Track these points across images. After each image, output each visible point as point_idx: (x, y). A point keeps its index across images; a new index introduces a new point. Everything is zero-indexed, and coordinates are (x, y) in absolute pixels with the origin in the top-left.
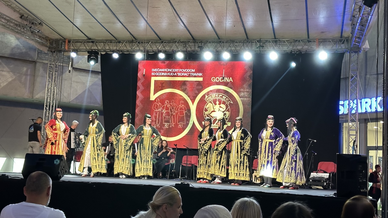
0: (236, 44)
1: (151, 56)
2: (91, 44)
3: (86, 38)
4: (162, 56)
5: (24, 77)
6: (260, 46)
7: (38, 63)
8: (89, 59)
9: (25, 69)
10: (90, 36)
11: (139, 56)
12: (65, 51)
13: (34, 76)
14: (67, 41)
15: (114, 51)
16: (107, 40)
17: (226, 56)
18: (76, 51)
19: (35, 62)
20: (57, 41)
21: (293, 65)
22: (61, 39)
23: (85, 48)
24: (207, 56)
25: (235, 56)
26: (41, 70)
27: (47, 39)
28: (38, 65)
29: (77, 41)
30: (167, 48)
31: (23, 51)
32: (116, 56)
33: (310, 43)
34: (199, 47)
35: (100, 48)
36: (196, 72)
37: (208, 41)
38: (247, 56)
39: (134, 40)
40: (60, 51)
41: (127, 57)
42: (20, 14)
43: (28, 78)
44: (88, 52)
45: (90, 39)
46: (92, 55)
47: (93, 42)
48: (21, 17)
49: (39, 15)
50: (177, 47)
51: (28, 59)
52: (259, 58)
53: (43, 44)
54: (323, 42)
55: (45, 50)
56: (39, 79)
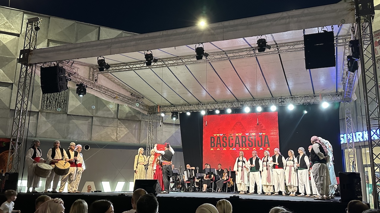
0: (265, 101)
1: (211, 113)
2: (173, 107)
3: (170, 104)
4: (217, 112)
5: (134, 130)
6: (282, 101)
7: (142, 121)
8: (172, 117)
9: (135, 126)
10: (172, 103)
11: (203, 113)
12: (158, 113)
13: (140, 129)
14: (159, 107)
15: (187, 111)
16: (183, 104)
17: (259, 109)
18: (164, 112)
19: (140, 121)
20: (153, 107)
21: (306, 112)
22: (155, 106)
23: (170, 110)
24: (247, 110)
25: (265, 109)
26: (144, 125)
27: (147, 106)
28: (142, 122)
29: (165, 106)
30: (220, 107)
31: (133, 115)
32: (188, 114)
33: (316, 97)
34: (241, 104)
35: (178, 109)
37: (246, 101)
38: (273, 108)
39: (199, 103)
40: (155, 113)
41: (195, 114)
42: (131, 93)
43: (137, 131)
44: (172, 113)
45: (172, 104)
46: (174, 114)
47: (174, 106)
48: (131, 95)
49: (142, 93)
50: (227, 106)
51: (136, 120)
52: (282, 108)
53: (144, 110)
54: (324, 96)
55: (146, 113)
56: (143, 131)
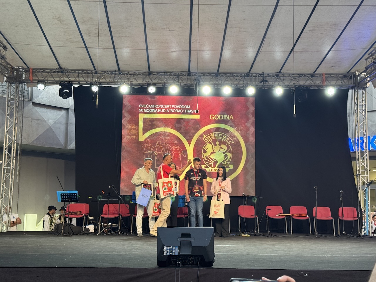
0: (236, 78)
4: (152, 90)
6: (263, 80)
11: (124, 89)
14: (31, 71)
15: (92, 83)
17: (227, 90)
18: (44, 82)
20: (18, 70)
24: (205, 90)
27: (8, 66)
29: (44, 70)
32: (95, 89)
34: (195, 80)
36: (191, 109)
38: (251, 91)
40: (20, 82)
44: (61, 84)
45: (61, 68)
